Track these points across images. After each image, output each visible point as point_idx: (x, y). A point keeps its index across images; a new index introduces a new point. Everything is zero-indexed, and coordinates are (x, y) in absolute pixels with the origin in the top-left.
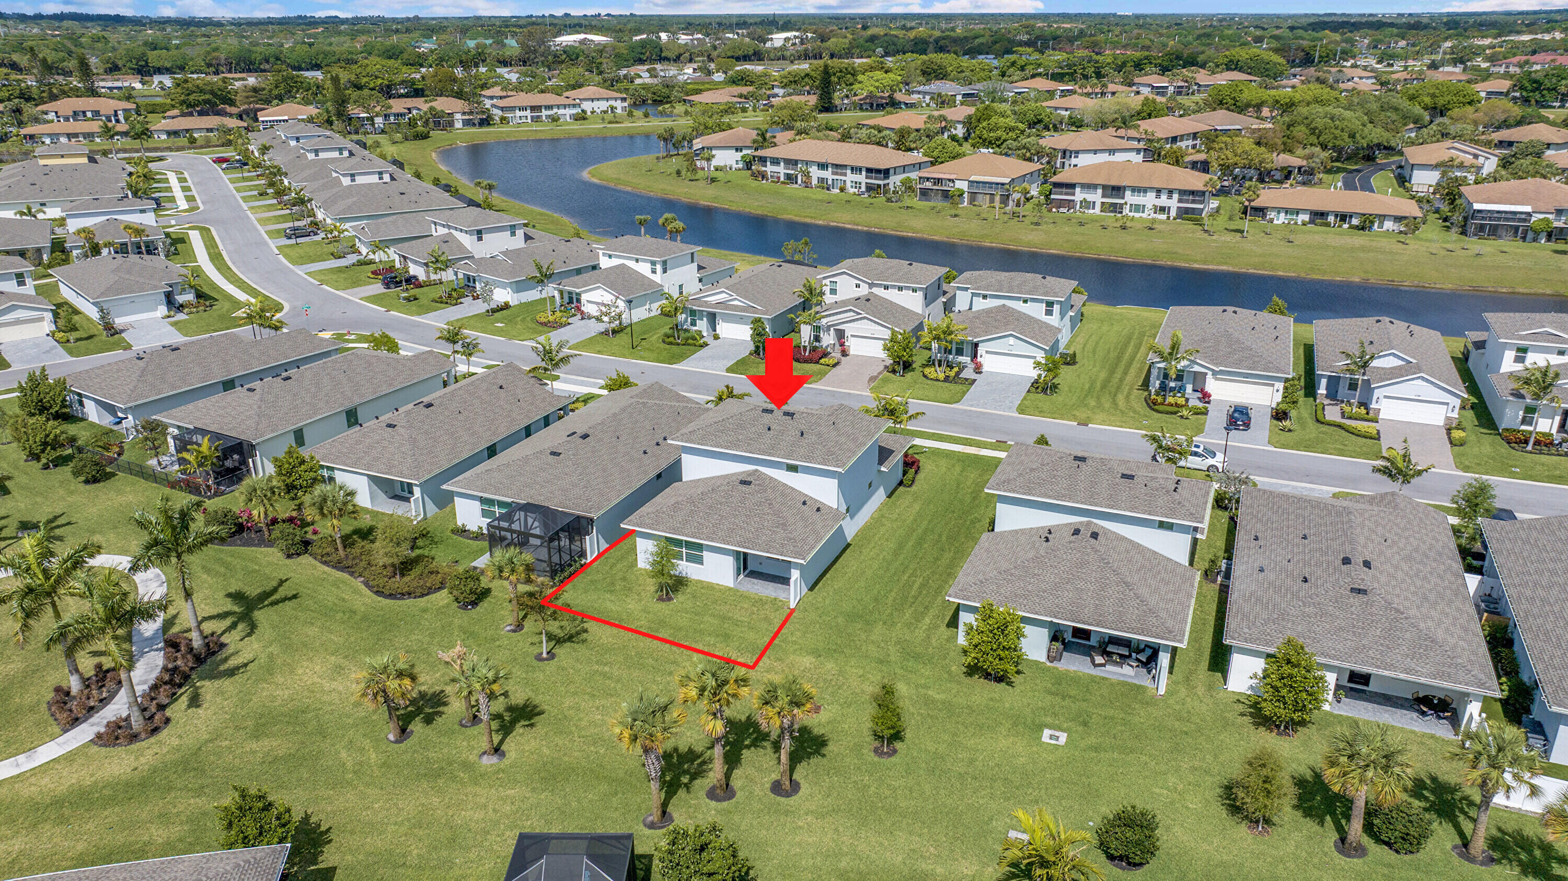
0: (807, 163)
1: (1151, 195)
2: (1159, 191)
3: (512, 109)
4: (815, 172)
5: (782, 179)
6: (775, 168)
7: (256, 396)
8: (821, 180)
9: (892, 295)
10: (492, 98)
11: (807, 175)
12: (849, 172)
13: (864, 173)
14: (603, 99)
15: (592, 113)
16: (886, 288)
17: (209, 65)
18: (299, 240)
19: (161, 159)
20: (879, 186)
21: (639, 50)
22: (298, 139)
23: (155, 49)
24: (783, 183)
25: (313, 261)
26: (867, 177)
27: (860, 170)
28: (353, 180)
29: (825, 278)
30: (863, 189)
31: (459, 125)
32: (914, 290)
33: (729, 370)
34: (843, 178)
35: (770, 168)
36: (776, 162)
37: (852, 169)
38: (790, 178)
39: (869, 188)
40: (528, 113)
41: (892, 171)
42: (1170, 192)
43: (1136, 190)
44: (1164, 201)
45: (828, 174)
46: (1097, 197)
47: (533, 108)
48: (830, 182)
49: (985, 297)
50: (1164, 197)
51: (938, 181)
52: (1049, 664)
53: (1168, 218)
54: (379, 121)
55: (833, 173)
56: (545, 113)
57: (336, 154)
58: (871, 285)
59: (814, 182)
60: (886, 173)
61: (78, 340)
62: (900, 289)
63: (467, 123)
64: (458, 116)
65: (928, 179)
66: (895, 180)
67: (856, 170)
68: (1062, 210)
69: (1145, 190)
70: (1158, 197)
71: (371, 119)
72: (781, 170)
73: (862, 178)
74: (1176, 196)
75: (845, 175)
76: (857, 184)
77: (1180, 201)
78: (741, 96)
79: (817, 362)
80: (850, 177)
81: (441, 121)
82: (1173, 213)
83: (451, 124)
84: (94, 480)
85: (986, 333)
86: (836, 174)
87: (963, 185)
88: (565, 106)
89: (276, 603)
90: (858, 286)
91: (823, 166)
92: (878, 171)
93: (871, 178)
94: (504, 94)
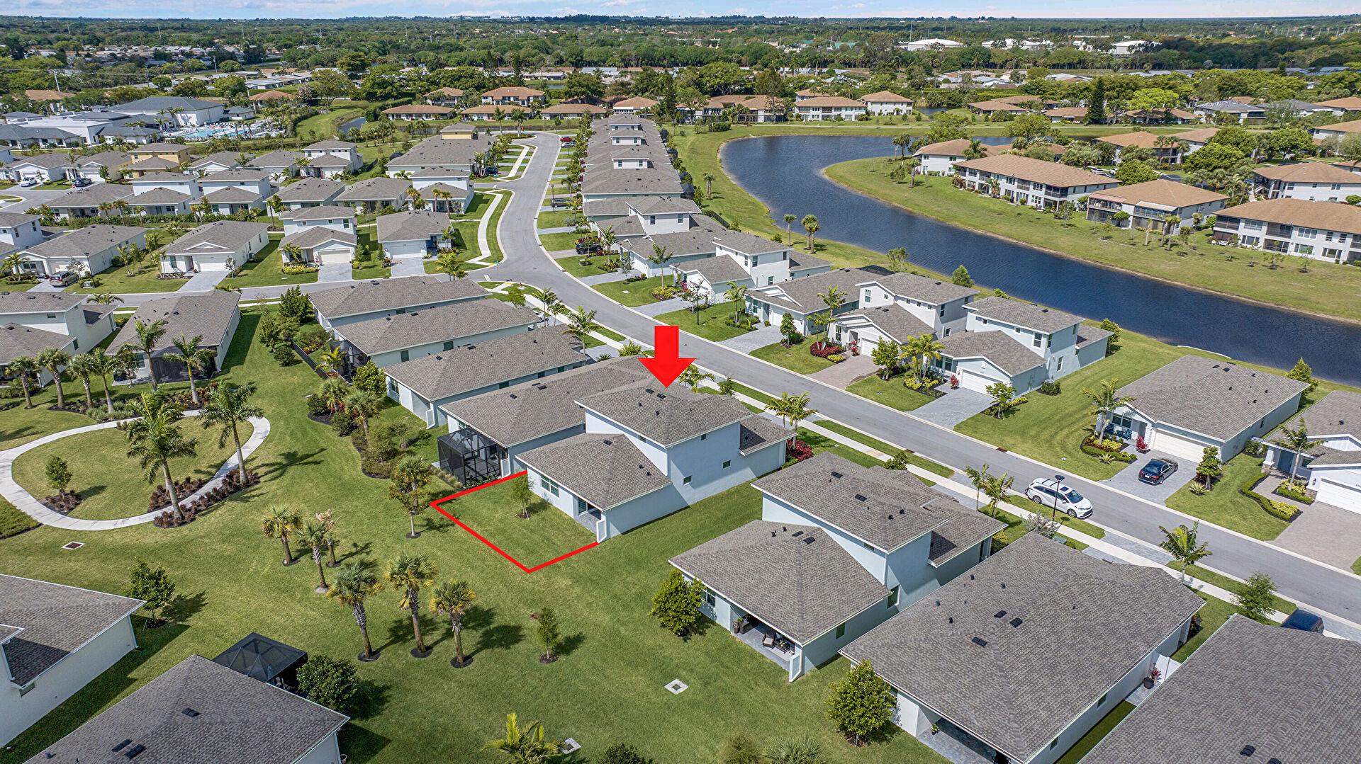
0: (998, 176)
1: (1321, 237)
2: (1330, 234)
3: (807, 109)
4: (1004, 185)
5: (977, 188)
6: (972, 178)
7: (389, 323)
8: (1008, 192)
9: (912, 308)
10: (802, 97)
11: (996, 187)
12: (1032, 187)
13: (1044, 189)
14: (891, 103)
15: (880, 114)
16: (908, 301)
17: (623, 60)
18: (556, 209)
19: (530, 136)
20: (1055, 202)
21: (969, 56)
22: (617, 127)
23: (604, 45)
24: (977, 192)
25: (552, 226)
26: (1046, 194)
27: (1042, 186)
28: (620, 165)
29: (862, 286)
30: (1042, 204)
31: (761, 119)
32: (930, 307)
33: (753, 353)
34: (1026, 192)
35: (968, 178)
36: (973, 172)
37: (1035, 184)
38: (984, 189)
39: (1048, 203)
40: (820, 113)
41: (1070, 190)
42: (1343, 236)
43: (1304, 230)
44: (1335, 243)
45: (1014, 187)
46: (1262, 234)
47: (825, 109)
48: (1015, 195)
49: (985, 322)
50: (1335, 240)
51: (1106, 203)
52: (732, 633)
53: (1337, 262)
54: (699, 114)
55: (1019, 187)
56: (834, 113)
57: (631, 142)
58: (896, 298)
59: (1002, 193)
60: (1064, 191)
61: (365, 267)
62: (919, 304)
63: (767, 119)
64: (761, 113)
65: (1099, 201)
66: (1073, 198)
67: (1038, 186)
68: (1222, 243)
69: (1315, 232)
70: (1329, 239)
71: (692, 113)
72: (977, 180)
73: (1041, 193)
74: (1349, 240)
75: (1028, 189)
76: (1037, 199)
77: (1353, 245)
78: (1022, 105)
79: (826, 357)
80: (1032, 192)
81: (746, 117)
82: (1344, 257)
83: (755, 119)
84: (286, 364)
85: (968, 354)
86: (1021, 188)
87: (1129, 210)
88: (852, 109)
89: (306, 464)
90: (886, 297)
91: (1011, 180)
92: (1056, 189)
93: (1049, 195)
94: (812, 94)
